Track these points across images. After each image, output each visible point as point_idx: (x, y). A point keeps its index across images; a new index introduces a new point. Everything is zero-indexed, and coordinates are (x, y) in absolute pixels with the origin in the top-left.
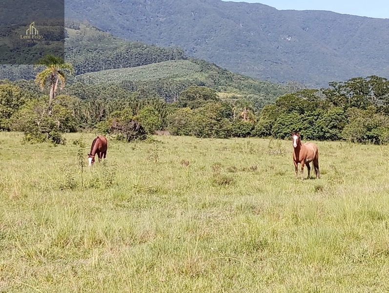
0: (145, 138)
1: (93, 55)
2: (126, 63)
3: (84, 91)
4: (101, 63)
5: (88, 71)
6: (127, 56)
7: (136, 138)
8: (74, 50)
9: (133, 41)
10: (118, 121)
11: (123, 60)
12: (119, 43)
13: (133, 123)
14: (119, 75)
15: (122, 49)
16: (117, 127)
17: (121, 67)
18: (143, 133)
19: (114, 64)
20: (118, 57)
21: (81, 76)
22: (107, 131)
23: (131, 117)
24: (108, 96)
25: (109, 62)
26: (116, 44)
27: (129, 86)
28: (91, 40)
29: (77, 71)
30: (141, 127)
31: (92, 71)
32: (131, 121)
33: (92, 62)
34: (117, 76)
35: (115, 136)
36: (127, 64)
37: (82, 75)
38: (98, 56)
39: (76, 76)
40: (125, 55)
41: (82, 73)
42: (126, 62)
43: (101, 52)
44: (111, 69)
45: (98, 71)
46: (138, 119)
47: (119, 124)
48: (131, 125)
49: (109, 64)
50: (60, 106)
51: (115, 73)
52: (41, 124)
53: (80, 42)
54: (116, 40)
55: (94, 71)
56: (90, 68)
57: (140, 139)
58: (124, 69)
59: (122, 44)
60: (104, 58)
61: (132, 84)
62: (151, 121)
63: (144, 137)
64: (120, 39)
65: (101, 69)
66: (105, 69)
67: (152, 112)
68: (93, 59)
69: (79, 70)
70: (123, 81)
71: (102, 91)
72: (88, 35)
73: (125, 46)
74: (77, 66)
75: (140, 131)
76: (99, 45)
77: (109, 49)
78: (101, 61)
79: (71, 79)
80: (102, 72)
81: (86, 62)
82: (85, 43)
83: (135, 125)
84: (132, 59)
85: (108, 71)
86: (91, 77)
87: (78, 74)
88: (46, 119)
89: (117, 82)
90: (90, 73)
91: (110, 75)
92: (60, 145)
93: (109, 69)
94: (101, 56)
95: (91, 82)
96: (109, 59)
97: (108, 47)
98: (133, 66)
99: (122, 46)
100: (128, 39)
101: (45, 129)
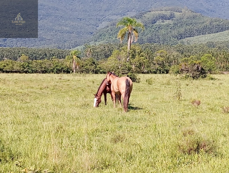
1: (190, 27)
2: (210, 31)
3: (183, 48)
4: (195, 31)
5: (187, 37)
6: (210, 27)
7: (199, 77)
8: (179, 25)
9: (214, 18)
10: (185, 65)
11: (208, 29)
12: (205, 19)
13: (196, 66)
14: (205, 38)
15: (208, 23)
16: (185, 69)
17: (207, 34)
18: (205, 73)
19: (202, 32)
20: (205, 28)
21: (183, 40)
22: (178, 72)
23: (195, 62)
24: (198, 51)
25: (199, 31)
26: (204, 20)
27: (211, 45)
28: (189, 18)
29: (180, 37)
30: (202, 69)
31: (189, 37)
32: (195, 65)
33: (189, 31)
34: (204, 39)
35: (184, 75)
36: (210, 32)
37: (184, 39)
38: (192, 27)
39: (180, 40)
40: (209, 26)
41: (183, 38)
42: (210, 30)
43: (194, 25)
44: (200, 35)
45: (193, 36)
46: (200, 63)
47: (186, 67)
48: (195, 68)
49: (199, 32)
51: (203, 37)
53: (182, 20)
54: (203, 18)
55: (190, 36)
56: (188, 35)
57: (202, 77)
58: (209, 35)
59: (207, 20)
60: (196, 29)
61: (213, 43)
62: (210, 64)
63: (204, 76)
64: (206, 17)
65: (195, 35)
66: (197, 35)
67: (210, 58)
68: (190, 30)
70: (208, 42)
71: (194, 48)
72: (186, 15)
73: (209, 21)
74: (180, 34)
75: (202, 72)
76: (193, 21)
77: (200, 23)
78: (194, 31)
79: (177, 42)
80: (195, 37)
81: (185, 31)
82: (185, 20)
83: (198, 67)
84: (213, 28)
85: (199, 36)
86: (188, 40)
87: (181, 39)
88: (125, 64)
89: (204, 43)
90: (188, 38)
91: (200, 39)
92: (135, 83)
93: (199, 35)
94: (194, 28)
95: (188, 43)
96: (199, 29)
97: (199, 22)
98: (215, 33)
99: (207, 21)
100: (211, 17)
101: (125, 71)
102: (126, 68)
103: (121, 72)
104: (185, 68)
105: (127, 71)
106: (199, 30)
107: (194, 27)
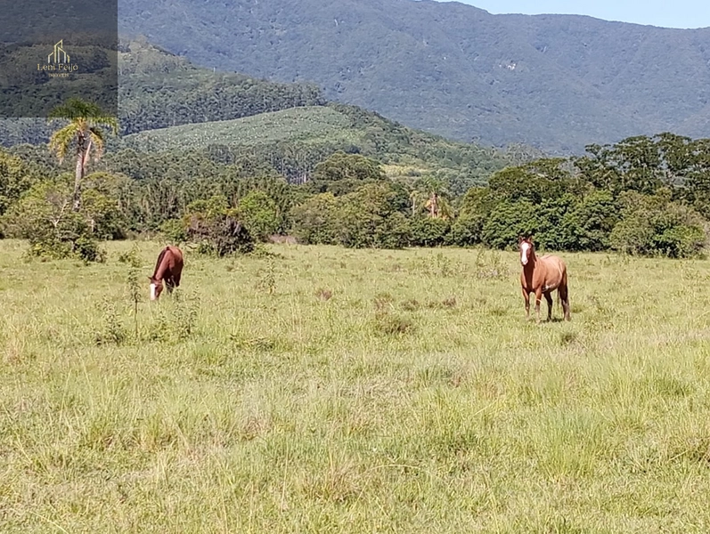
0: (250, 249)
1: (155, 99)
2: (216, 112)
3: (139, 163)
4: (170, 112)
5: (146, 128)
6: (217, 100)
7: (234, 249)
8: (121, 90)
9: (227, 73)
10: (200, 219)
11: (209, 106)
12: (203, 77)
13: (228, 222)
14: (203, 134)
15: (208, 88)
16: (200, 230)
17: (207, 120)
18: (248, 240)
19: (192, 115)
20: (200, 101)
21: (134, 137)
22: (181, 237)
23: (224, 211)
24: (182, 172)
25: (182, 111)
26: (196, 78)
27: (220, 154)
28: (151, 71)
29: (125, 127)
30: (243, 230)
31: (152, 127)
32: (224, 219)
33: (154, 111)
34: (200, 135)
35: (195, 246)
36: (217, 114)
37: (136, 134)
38: (163, 99)
39: (124, 137)
40: (213, 97)
41: (134, 132)
42: (214, 110)
43: (169, 92)
44: (187, 123)
45: (165, 127)
46: (237, 215)
47: (203, 225)
48: (226, 226)
49: (184, 114)
50: (95, 192)
51: (196, 130)
52: (60, 225)
53: (131, 75)
54: (196, 71)
55: (158, 127)
56: (148, 122)
57: (242, 250)
58: (212, 124)
59: (208, 77)
60: (175, 104)
61: (226, 150)
62: (262, 217)
63: (248, 247)
64: (203, 68)
65: (169, 123)
66: (177, 124)
67: (263, 202)
68: (154, 106)
69: (130, 125)
70: (210, 145)
71: (172, 164)
72: (144, 62)
73: (214, 81)
74: (124, 119)
75: (241, 237)
76: (165, 80)
77: (184, 87)
78: (169, 109)
79: (115, 143)
80: (171, 129)
81: (141, 110)
82: (139, 76)
83: (232, 225)
84: (226, 104)
85: (182, 127)
86: (151, 139)
87: (127, 133)
88: (69, 216)
89: (199, 148)
90: (149, 132)
91: (185, 135)
92: (95, 262)
93: (184, 123)
94: (170, 100)
95: (151, 148)
96: (184, 106)
97: (183, 84)
98: (229, 119)
99: (207, 81)
100: (219, 70)
101: (68, 233)
102: (73, 225)
103: (59, 236)
104: (200, 227)
105: (74, 234)
106: (181, 108)
107: (166, 100)
